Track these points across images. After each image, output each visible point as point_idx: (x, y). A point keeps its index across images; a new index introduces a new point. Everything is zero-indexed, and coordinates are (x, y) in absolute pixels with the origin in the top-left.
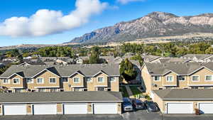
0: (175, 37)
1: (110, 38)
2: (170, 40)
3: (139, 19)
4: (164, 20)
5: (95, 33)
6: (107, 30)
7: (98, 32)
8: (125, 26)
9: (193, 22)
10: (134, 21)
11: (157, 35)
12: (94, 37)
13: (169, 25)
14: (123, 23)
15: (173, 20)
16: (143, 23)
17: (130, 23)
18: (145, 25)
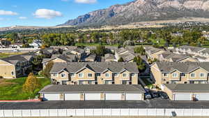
1: (104, 21)
2: (164, 24)
3: (134, 2)
4: (159, 4)
5: (89, 16)
6: (101, 13)
7: (91, 14)
8: (119, 8)
9: (187, 7)
10: (129, 4)
11: (151, 19)
13: (163, 9)
14: (118, 6)
15: (168, 4)
16: (138, 6)
17: (125, 5)
18: (140, 8)
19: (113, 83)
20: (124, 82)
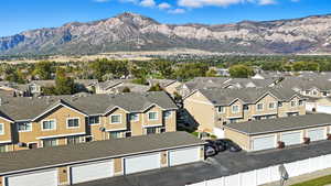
0: (157, 53)
1: (54, 49)
2: (151, 56)
3: (104, 21)
4: (142, 27)
5: (22, 38)
6: (46, 33)
7: (28, 36)
8: (81, 29)
10: (95, 23)
11: (132, 48)
12: (20, 44)
13: (148, 35)
14: (77, 24)
15: (154, 28)
16: (111, 27)
17: (89, 25)
18: (114, 31)
19: (128, 135)
20: (151, 130)
